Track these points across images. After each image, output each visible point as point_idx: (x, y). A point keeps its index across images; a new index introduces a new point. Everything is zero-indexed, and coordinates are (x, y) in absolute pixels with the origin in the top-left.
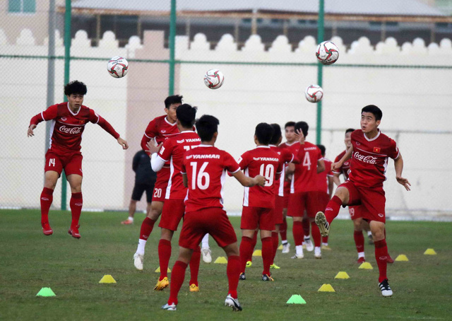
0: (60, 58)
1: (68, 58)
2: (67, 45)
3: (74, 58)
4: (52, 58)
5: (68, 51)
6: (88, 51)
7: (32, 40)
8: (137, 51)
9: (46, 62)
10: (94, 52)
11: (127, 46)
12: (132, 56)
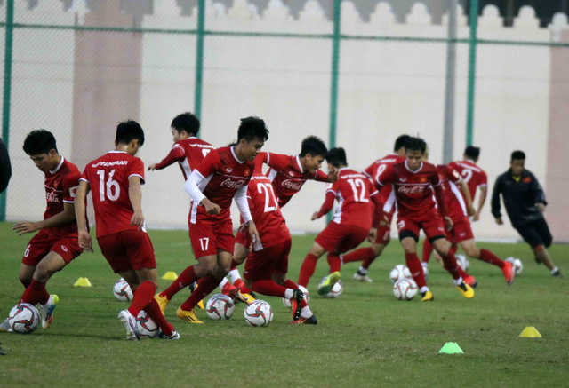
0: (464, 41)
1: (474, 41)
2: (472, 23)
3: (482, 42)
4: (452, 41)
5: (473, 32)
6: (500, 32)
7: (427, 18)
8: (564, 33)
9: (443, 47)
10: (508, 33)
11: (550, 26)
12: (557, 39)
